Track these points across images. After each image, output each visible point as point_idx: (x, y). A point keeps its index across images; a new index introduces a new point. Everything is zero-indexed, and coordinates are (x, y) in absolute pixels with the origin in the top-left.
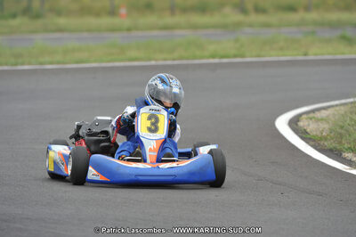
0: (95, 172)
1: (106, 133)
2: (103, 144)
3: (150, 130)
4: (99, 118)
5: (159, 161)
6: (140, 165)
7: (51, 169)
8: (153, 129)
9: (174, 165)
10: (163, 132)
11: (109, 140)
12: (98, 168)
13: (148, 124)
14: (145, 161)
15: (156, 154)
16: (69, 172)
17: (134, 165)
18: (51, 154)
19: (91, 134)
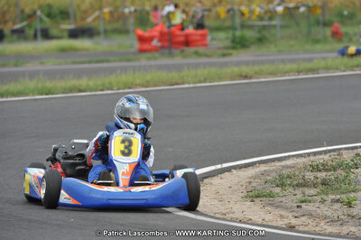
0: (67, 196)
1: (82, 156)
2: (78, 168)
3: (123, 153)
4: (75, 141)
5: (132, 184)
6: (112, 189)
7: (27, 192)
8: (127, 152)
9: (147, 188)
10: (136, 155)
11: (85, 164)
12: (71, 192)
13: (122, 147)
14: (118, 185)
15: (128, 177)
16: (42, 196)
17: (106, 189)
18: (27, 176)
19: (67, 157)
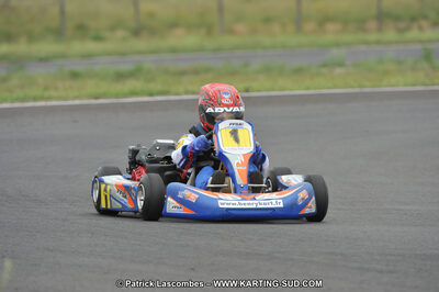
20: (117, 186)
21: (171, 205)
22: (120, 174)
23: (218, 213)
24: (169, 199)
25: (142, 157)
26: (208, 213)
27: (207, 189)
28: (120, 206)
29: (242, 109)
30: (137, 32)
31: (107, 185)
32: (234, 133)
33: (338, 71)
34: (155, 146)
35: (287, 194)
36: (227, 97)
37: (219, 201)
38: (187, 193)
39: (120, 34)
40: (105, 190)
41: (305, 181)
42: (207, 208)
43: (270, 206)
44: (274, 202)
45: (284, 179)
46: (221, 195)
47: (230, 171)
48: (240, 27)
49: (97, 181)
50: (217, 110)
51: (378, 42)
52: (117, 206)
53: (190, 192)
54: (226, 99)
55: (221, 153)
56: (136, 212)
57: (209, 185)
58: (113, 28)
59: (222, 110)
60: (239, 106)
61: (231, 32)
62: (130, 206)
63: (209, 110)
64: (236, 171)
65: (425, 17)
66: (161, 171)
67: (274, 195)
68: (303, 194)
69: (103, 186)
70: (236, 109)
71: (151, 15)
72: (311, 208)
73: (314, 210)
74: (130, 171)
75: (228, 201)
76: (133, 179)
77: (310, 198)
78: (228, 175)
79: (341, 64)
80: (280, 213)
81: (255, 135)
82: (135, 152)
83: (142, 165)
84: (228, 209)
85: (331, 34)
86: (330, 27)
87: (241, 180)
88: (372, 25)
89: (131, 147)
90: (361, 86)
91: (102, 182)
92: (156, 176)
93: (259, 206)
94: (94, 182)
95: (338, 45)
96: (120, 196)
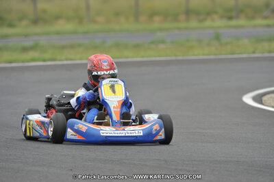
20: (36, 121)
21: (70, 134)
22: (40, 114)
23: (100, 139)
24: (69, 130)
25: (54, 102)
26: (93, 139)
27: (94, 123)
28: (38, 134)
29: (116, 71)
30: (35, 22)
31: (30, 121)
32: (112, 87)
33: (162, 46)
34: (63, 95)
35: (145, 126)
36: (106, 64)
37: (101, 131)
38: (80, 126)
39: (25, 23)
40: (29, 124)
41: (158, 118)
42: (93, 136)
43: (134, 134)
44: (137, 132)
45: (146, 117)
46: (102, 127)
47: (109, 112)
48: (100, 19)
49: (24, 118)
50: (99, 73)
51: (186, 29)
52: (37, 134)
53: (82, 125)
54: (105, 65)
55: (103, 100)
56: (48, 138)
57: (95, 121)
58: (21, 19)
59: (103, 73)
60: (114, 70)
61: (94, 21)
62: (45, 135)
63: (95, 73)
64: (113, 112)
65: (216, 13)
66: (65, 112)
67: (137, 128)
68: (156, 127)
69: (28, 122)
70: (112, 72)
71: (44, 11)
72: (162, 136)
73: (163, 137)
74: (46, 111)
75: (106, 131)
76: (48, 117)
77: (161, 129)
78: (107, 114)
79: (163, 42)
80: (141, 139)
81: (125, 88)
82: (49, 99)
83: (54, 108)
84: (107, 136)
85: (157, 23)
86: (157, 18)
87: (116, 117)
88: (182, 17)
89: (47, 96)
90: (176, 56)
91: (27, 119)
92: (61, 115)
93: (127, 135)
94: (23, 119)
95: (161, 30)
96: (38, 128)
